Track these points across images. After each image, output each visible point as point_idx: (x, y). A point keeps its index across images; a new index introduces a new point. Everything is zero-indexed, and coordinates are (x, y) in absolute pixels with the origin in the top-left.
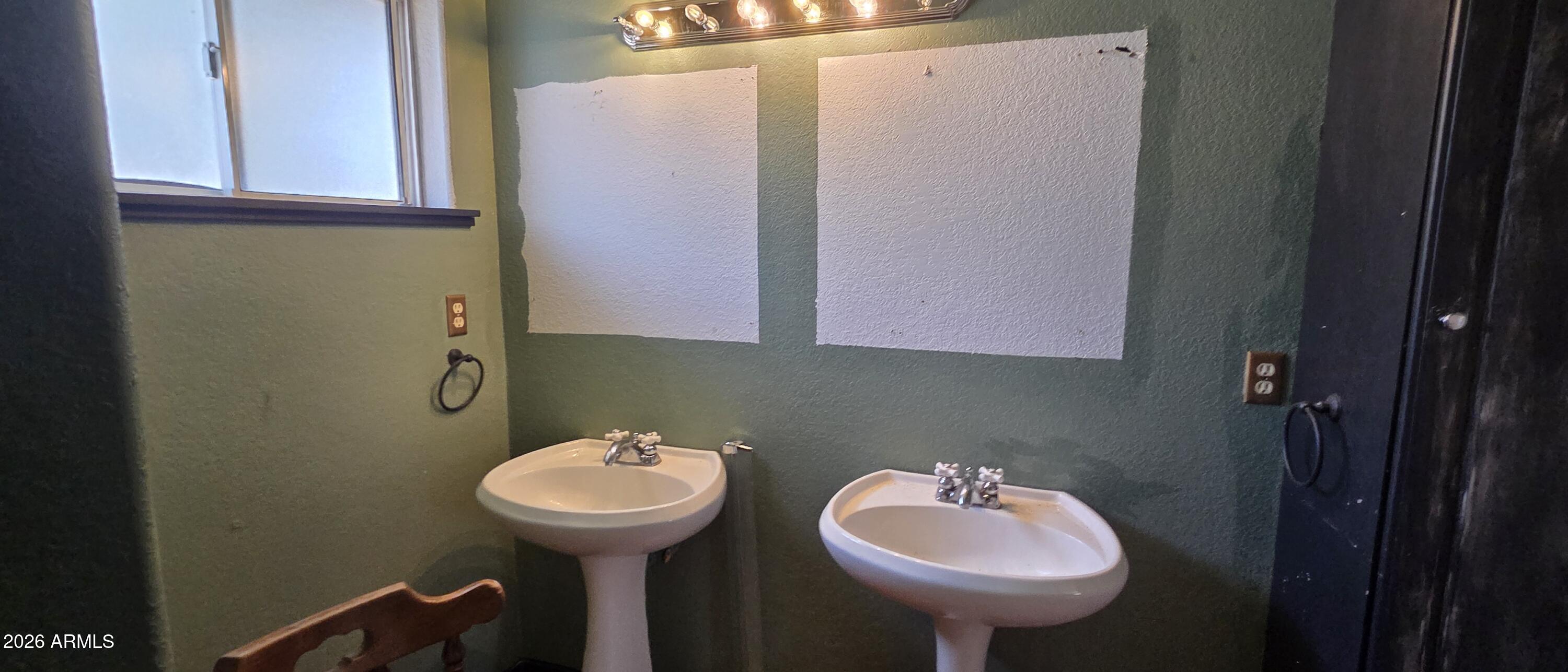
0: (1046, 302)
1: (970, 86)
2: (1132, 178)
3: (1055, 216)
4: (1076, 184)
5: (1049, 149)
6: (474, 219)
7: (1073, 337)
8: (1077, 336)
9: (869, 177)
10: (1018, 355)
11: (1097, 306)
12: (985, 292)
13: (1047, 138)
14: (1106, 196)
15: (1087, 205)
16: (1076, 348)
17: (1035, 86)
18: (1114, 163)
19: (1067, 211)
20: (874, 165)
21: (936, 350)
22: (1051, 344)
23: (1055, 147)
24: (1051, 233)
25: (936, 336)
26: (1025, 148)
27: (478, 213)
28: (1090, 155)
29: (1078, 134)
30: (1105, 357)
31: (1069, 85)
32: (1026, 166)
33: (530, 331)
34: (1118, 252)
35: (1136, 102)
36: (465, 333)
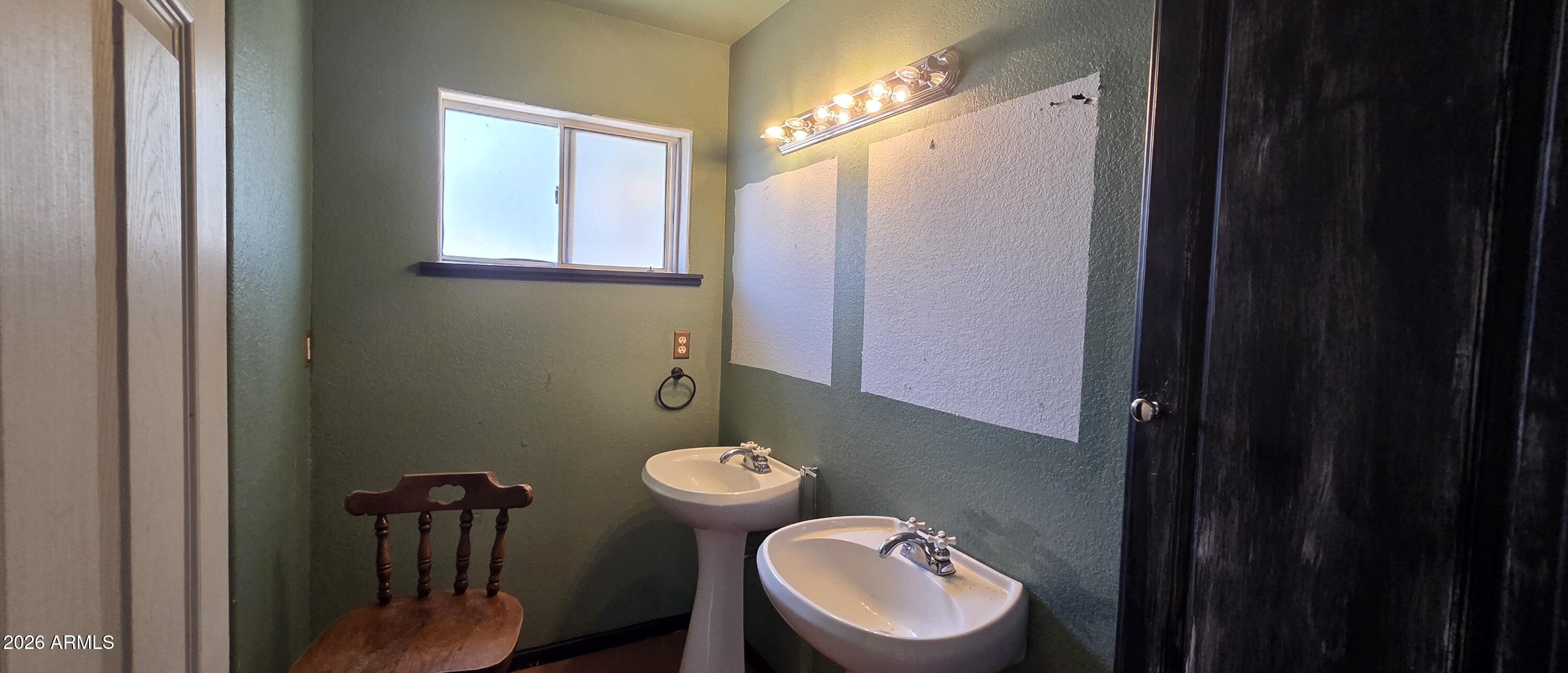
0: (1012, 370)
1: (960, 153)
2: (1086, 236)
3: (1020, 278)
4: (1037, 244)
5: (1016, 209)
6: (701, 281)
7: (1035, 410)
8: (1038, 409)
9: (894, 243)
10: (990, 422)
11: (1055, 378)
12: (966, 354)
13: (1015, 198)
14: (1063, 256)
15: (1047, 266)
16: (1037, 423)
17: (1006, 147)
18: (1070, 220)
19: (1030, 273)
20: (898, 233)
21: (932, 408)
22: (1015, 414)
23: (1021, 207)
24: (1017, 296)
25: (932, 395)
26: (998, 209)
27: (702, 277)
28: (1050, 212)
29: (1039, 192)
30: (1063, 437)
31: (1032, 142)
32: (998, 227)
33: (731, 362)
34: (1074, 318)
35: (1090, 152)
36: (688, 358)
